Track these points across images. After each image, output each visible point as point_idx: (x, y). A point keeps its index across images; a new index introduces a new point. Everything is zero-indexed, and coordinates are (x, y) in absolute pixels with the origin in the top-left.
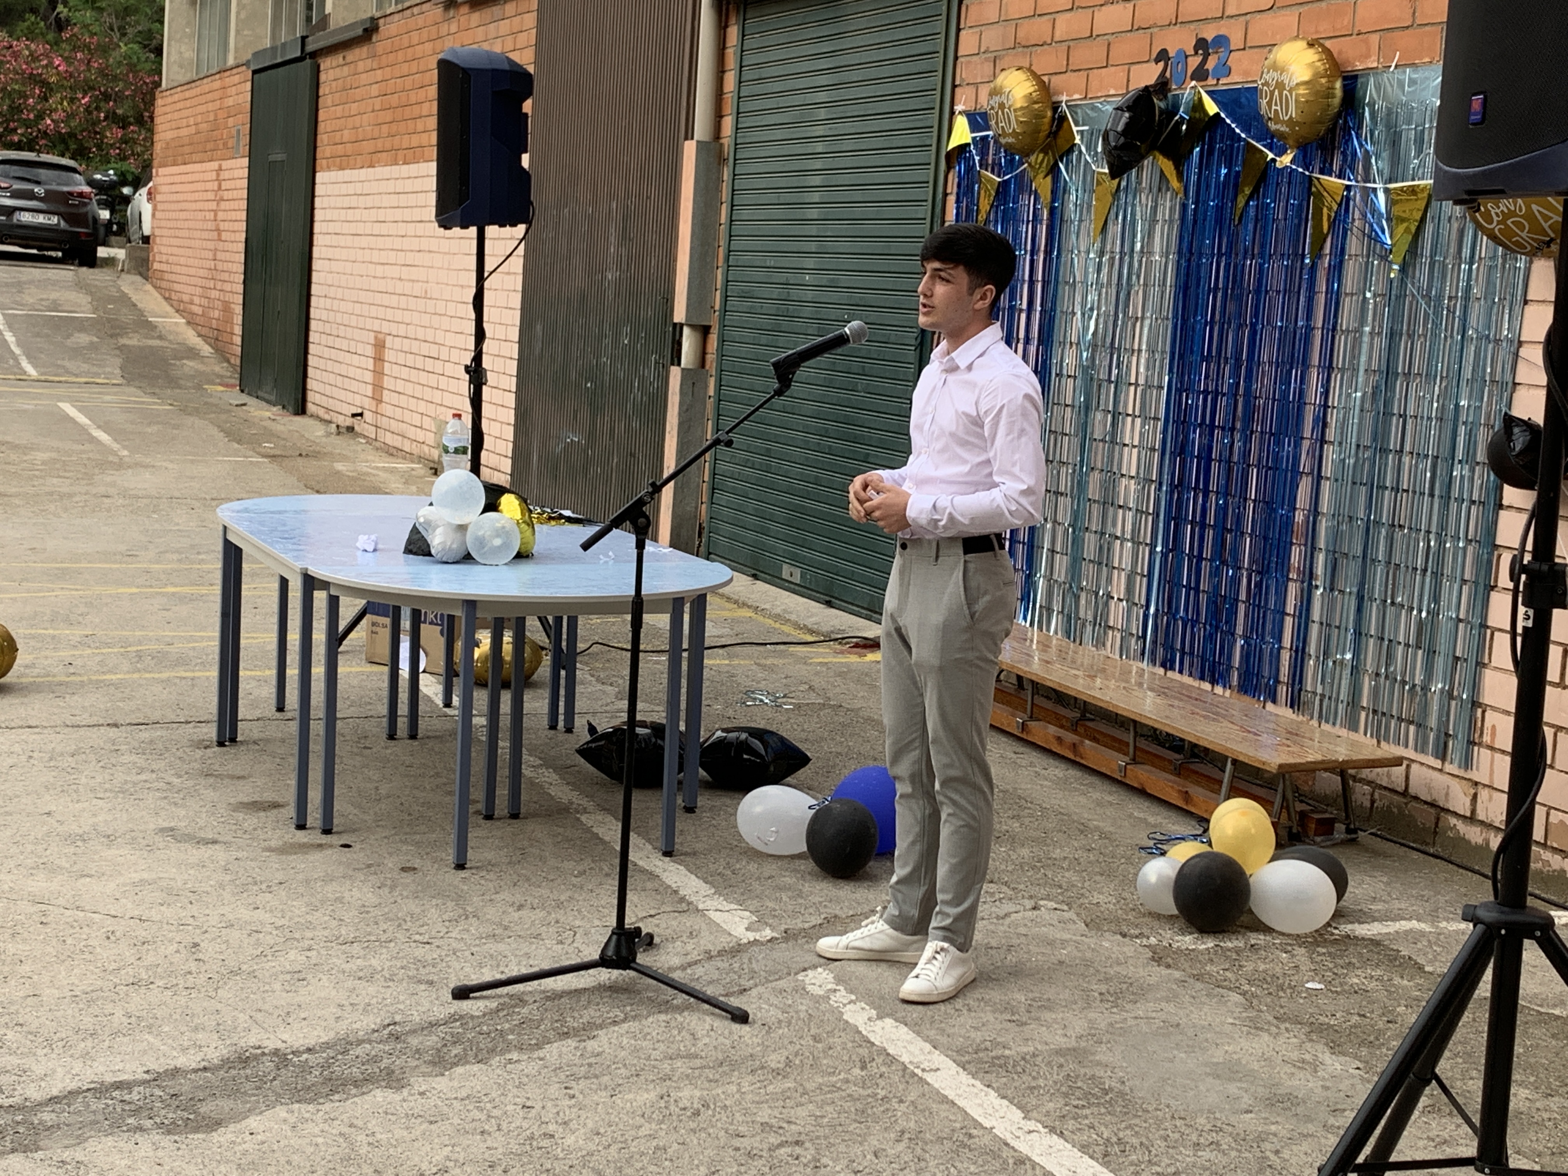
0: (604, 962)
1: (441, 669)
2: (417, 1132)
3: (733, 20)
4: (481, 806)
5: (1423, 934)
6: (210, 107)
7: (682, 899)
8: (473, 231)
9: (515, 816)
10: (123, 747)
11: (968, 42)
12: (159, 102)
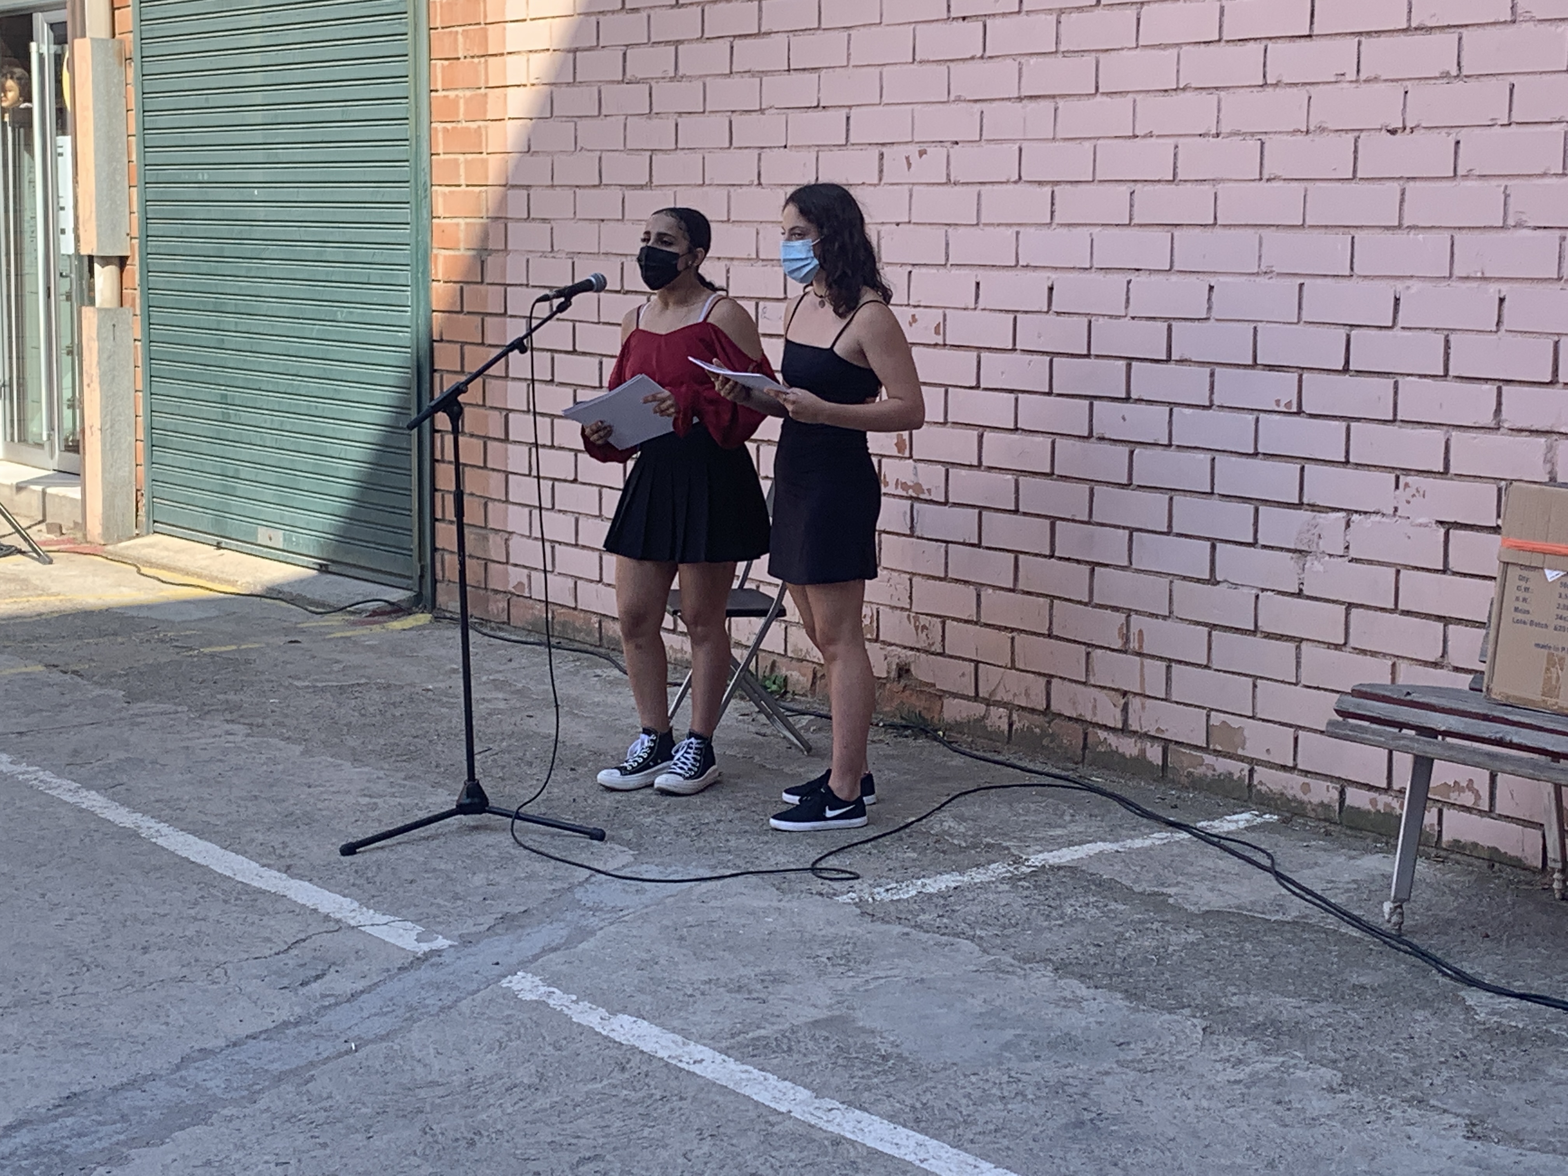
5: (1114, 854)
7: (327, 918)
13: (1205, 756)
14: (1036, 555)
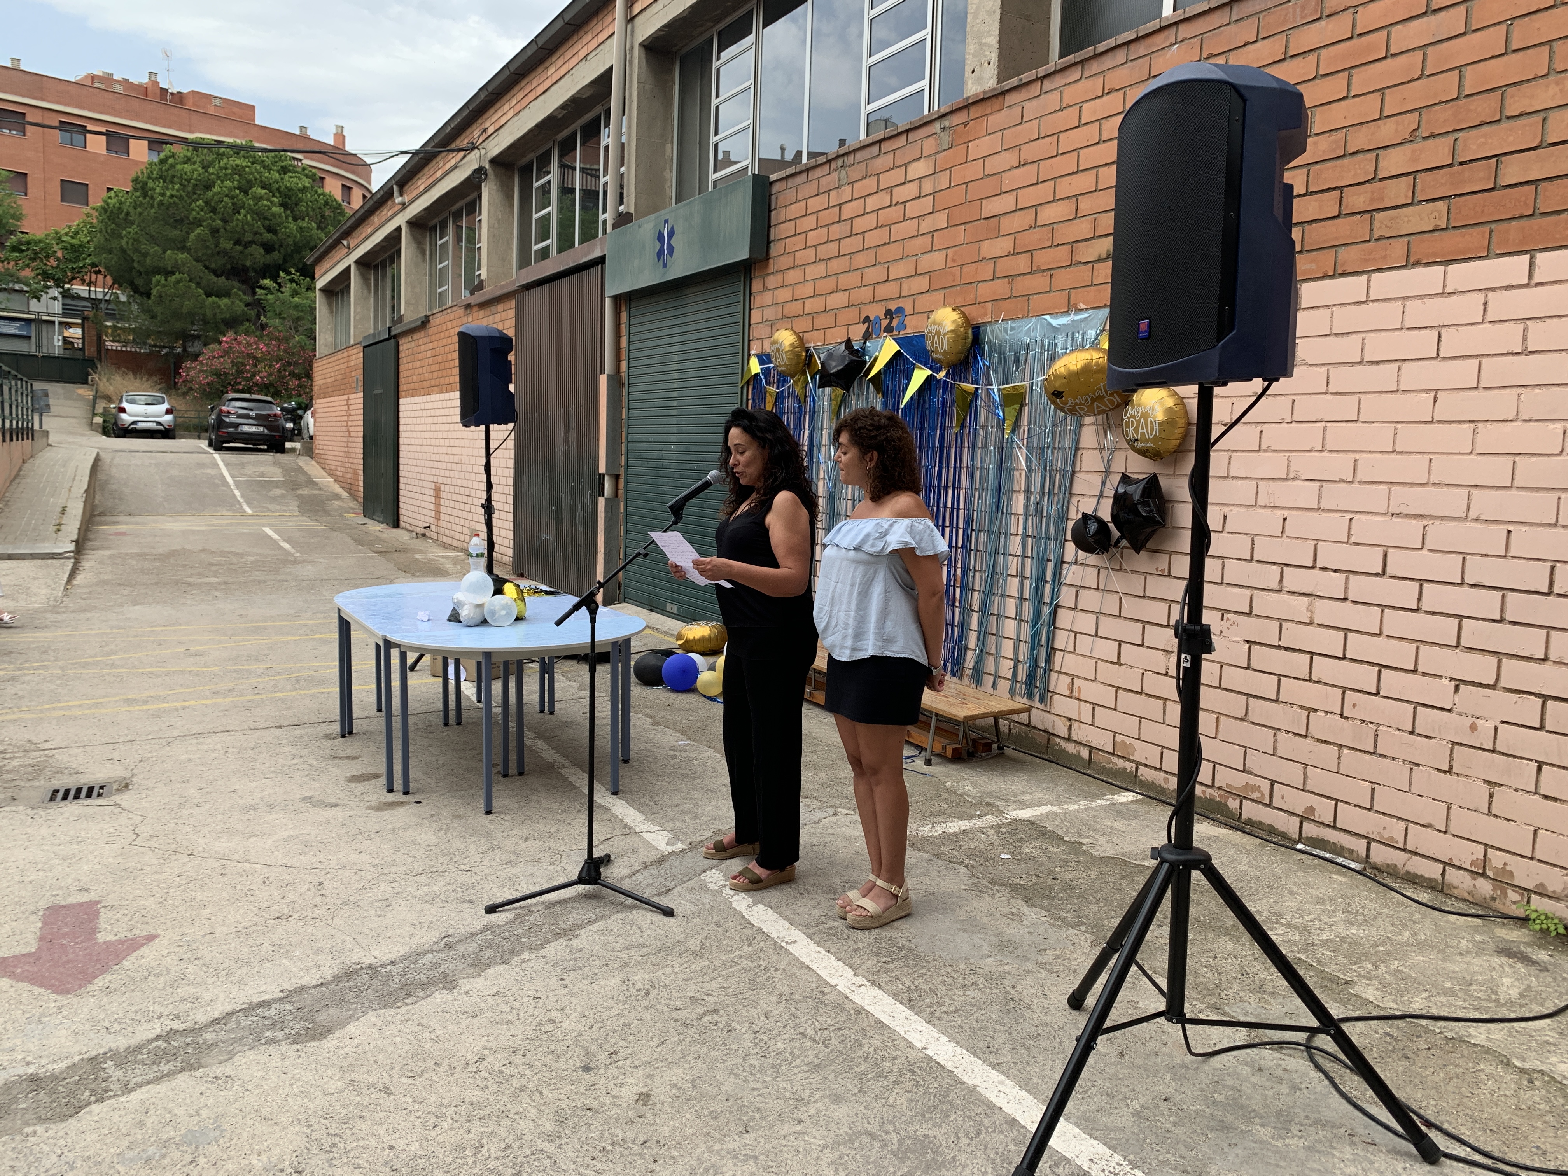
0: (580, 881)
1: (475, 679)
2: (463, 1026)
3: (623, 308)
4: (500, 768)
5: (1056, 814)
6: (342, 366)
7: (626, 826)
8: (483, 427)
9: (521, 774)
10: (284, 742)
11: (756, 316)
12: (315, 365)
13: (1112, 758)
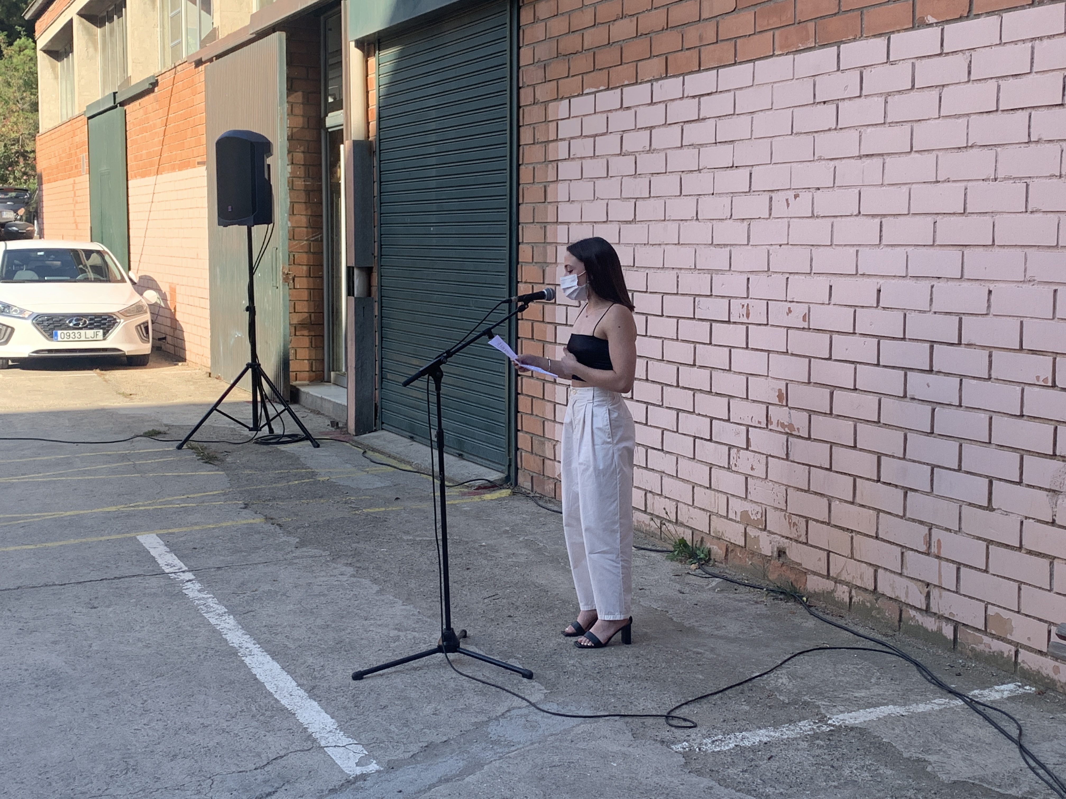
3: (372, 55)
5: (898, 719)
6: (67, 143)
7: (309, 737)
11: (526, 56)
12: (39, 142)
13: (984, 637)
14: (868, 479)
